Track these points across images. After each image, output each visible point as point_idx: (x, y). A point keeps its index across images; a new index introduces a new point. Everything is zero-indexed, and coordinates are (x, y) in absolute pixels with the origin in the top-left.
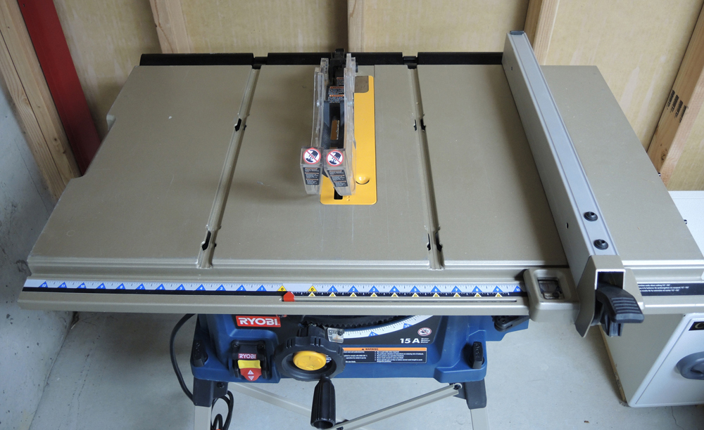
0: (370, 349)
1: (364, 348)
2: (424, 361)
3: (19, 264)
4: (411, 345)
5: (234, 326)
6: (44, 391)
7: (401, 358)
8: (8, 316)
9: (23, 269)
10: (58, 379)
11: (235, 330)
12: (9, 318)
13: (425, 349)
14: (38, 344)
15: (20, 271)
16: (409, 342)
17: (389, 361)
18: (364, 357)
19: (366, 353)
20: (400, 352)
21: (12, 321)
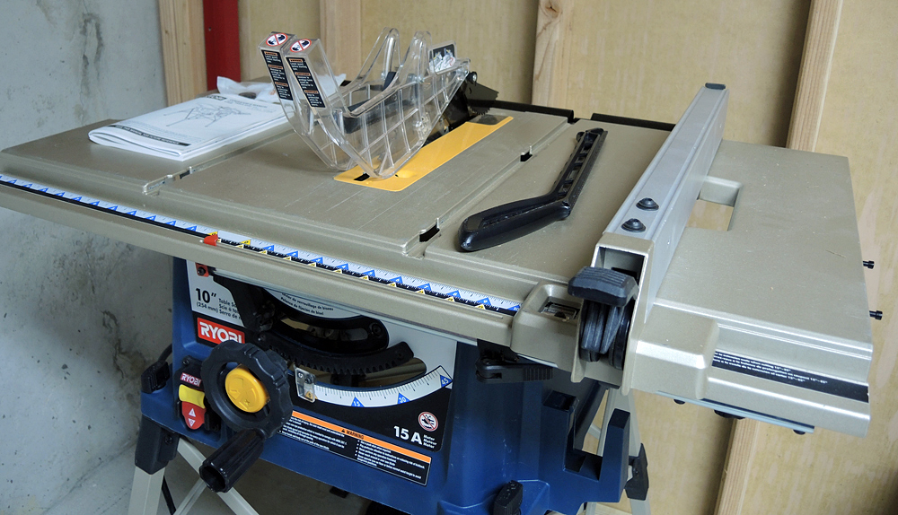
0: (353, 434)
1: (346, 430)
2: (423, 480)
3: (107, 317)
4: (408, 444)
5: (194, 335)
6: (71, 491)
7: (391, 465)
8: (65, 367)
9: (109, 325)
10: (95, 485)
11: (194, 342)
12: (66, 370)
13: (428, 460)
14: (89, 427)
15: (104, 324)
16: (407, 437)
17: (373, 464)
18: (341, 444)
19: (346, 438)
20: (393, 453)
21: (67, 376)
